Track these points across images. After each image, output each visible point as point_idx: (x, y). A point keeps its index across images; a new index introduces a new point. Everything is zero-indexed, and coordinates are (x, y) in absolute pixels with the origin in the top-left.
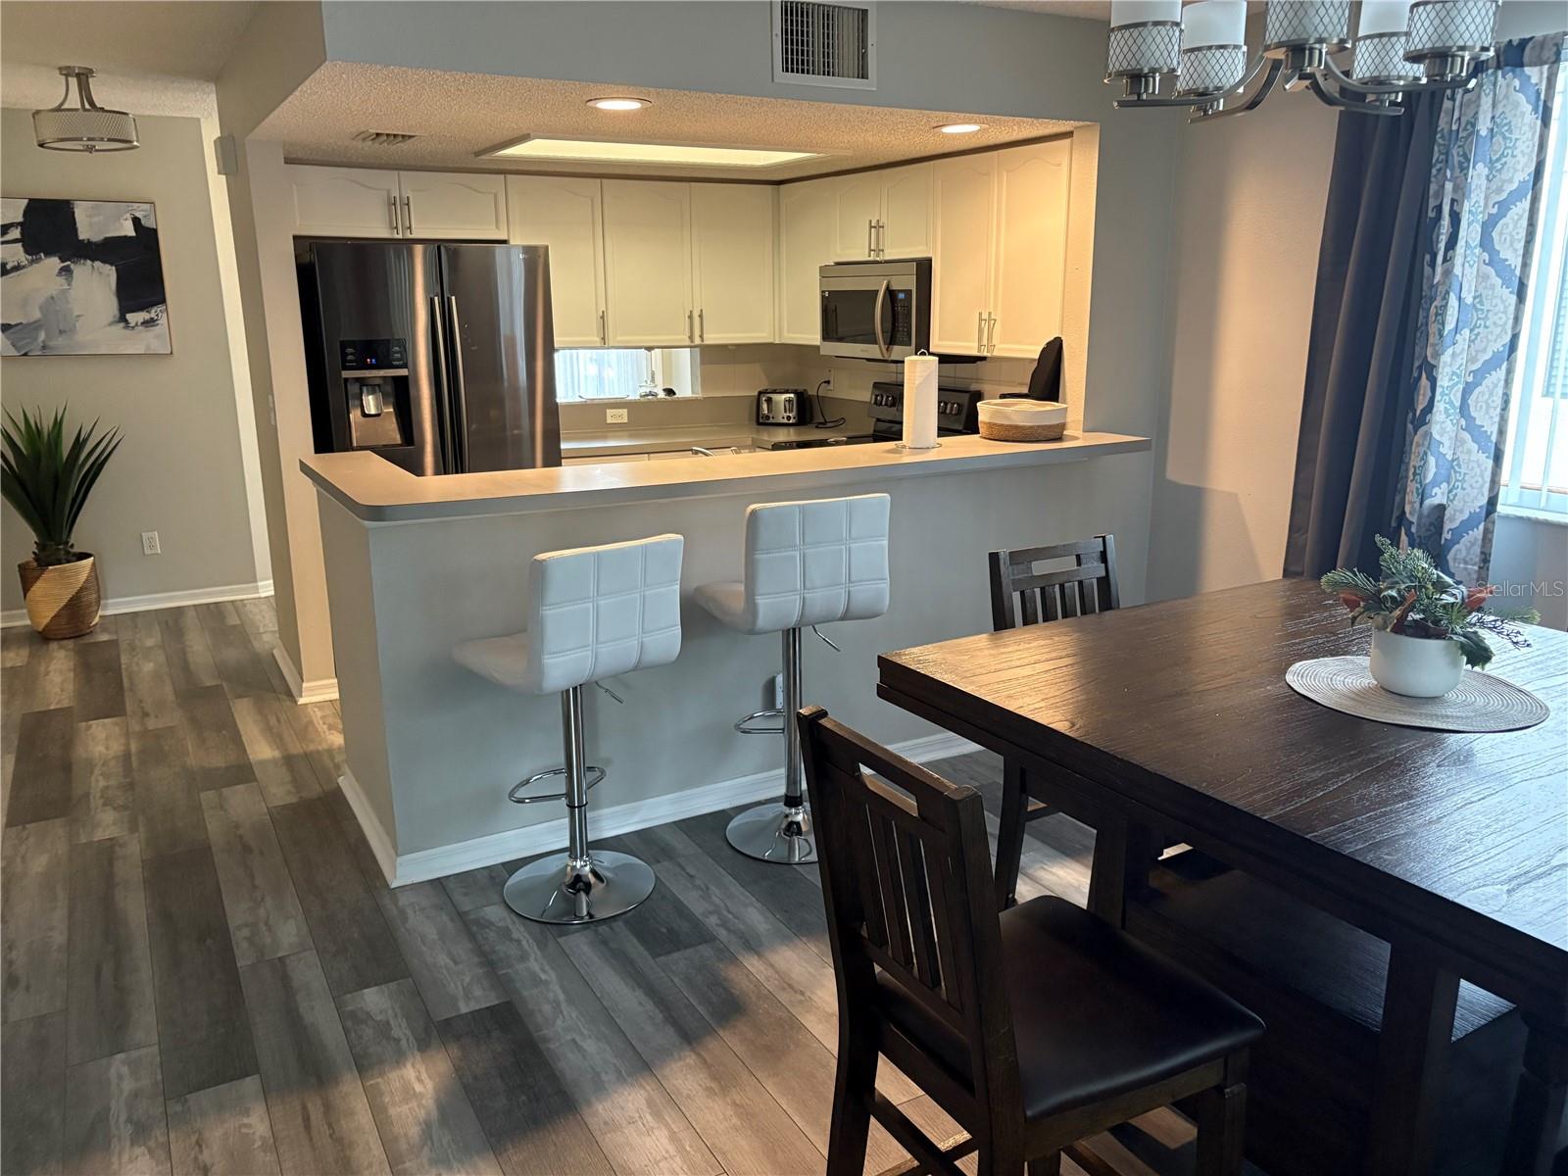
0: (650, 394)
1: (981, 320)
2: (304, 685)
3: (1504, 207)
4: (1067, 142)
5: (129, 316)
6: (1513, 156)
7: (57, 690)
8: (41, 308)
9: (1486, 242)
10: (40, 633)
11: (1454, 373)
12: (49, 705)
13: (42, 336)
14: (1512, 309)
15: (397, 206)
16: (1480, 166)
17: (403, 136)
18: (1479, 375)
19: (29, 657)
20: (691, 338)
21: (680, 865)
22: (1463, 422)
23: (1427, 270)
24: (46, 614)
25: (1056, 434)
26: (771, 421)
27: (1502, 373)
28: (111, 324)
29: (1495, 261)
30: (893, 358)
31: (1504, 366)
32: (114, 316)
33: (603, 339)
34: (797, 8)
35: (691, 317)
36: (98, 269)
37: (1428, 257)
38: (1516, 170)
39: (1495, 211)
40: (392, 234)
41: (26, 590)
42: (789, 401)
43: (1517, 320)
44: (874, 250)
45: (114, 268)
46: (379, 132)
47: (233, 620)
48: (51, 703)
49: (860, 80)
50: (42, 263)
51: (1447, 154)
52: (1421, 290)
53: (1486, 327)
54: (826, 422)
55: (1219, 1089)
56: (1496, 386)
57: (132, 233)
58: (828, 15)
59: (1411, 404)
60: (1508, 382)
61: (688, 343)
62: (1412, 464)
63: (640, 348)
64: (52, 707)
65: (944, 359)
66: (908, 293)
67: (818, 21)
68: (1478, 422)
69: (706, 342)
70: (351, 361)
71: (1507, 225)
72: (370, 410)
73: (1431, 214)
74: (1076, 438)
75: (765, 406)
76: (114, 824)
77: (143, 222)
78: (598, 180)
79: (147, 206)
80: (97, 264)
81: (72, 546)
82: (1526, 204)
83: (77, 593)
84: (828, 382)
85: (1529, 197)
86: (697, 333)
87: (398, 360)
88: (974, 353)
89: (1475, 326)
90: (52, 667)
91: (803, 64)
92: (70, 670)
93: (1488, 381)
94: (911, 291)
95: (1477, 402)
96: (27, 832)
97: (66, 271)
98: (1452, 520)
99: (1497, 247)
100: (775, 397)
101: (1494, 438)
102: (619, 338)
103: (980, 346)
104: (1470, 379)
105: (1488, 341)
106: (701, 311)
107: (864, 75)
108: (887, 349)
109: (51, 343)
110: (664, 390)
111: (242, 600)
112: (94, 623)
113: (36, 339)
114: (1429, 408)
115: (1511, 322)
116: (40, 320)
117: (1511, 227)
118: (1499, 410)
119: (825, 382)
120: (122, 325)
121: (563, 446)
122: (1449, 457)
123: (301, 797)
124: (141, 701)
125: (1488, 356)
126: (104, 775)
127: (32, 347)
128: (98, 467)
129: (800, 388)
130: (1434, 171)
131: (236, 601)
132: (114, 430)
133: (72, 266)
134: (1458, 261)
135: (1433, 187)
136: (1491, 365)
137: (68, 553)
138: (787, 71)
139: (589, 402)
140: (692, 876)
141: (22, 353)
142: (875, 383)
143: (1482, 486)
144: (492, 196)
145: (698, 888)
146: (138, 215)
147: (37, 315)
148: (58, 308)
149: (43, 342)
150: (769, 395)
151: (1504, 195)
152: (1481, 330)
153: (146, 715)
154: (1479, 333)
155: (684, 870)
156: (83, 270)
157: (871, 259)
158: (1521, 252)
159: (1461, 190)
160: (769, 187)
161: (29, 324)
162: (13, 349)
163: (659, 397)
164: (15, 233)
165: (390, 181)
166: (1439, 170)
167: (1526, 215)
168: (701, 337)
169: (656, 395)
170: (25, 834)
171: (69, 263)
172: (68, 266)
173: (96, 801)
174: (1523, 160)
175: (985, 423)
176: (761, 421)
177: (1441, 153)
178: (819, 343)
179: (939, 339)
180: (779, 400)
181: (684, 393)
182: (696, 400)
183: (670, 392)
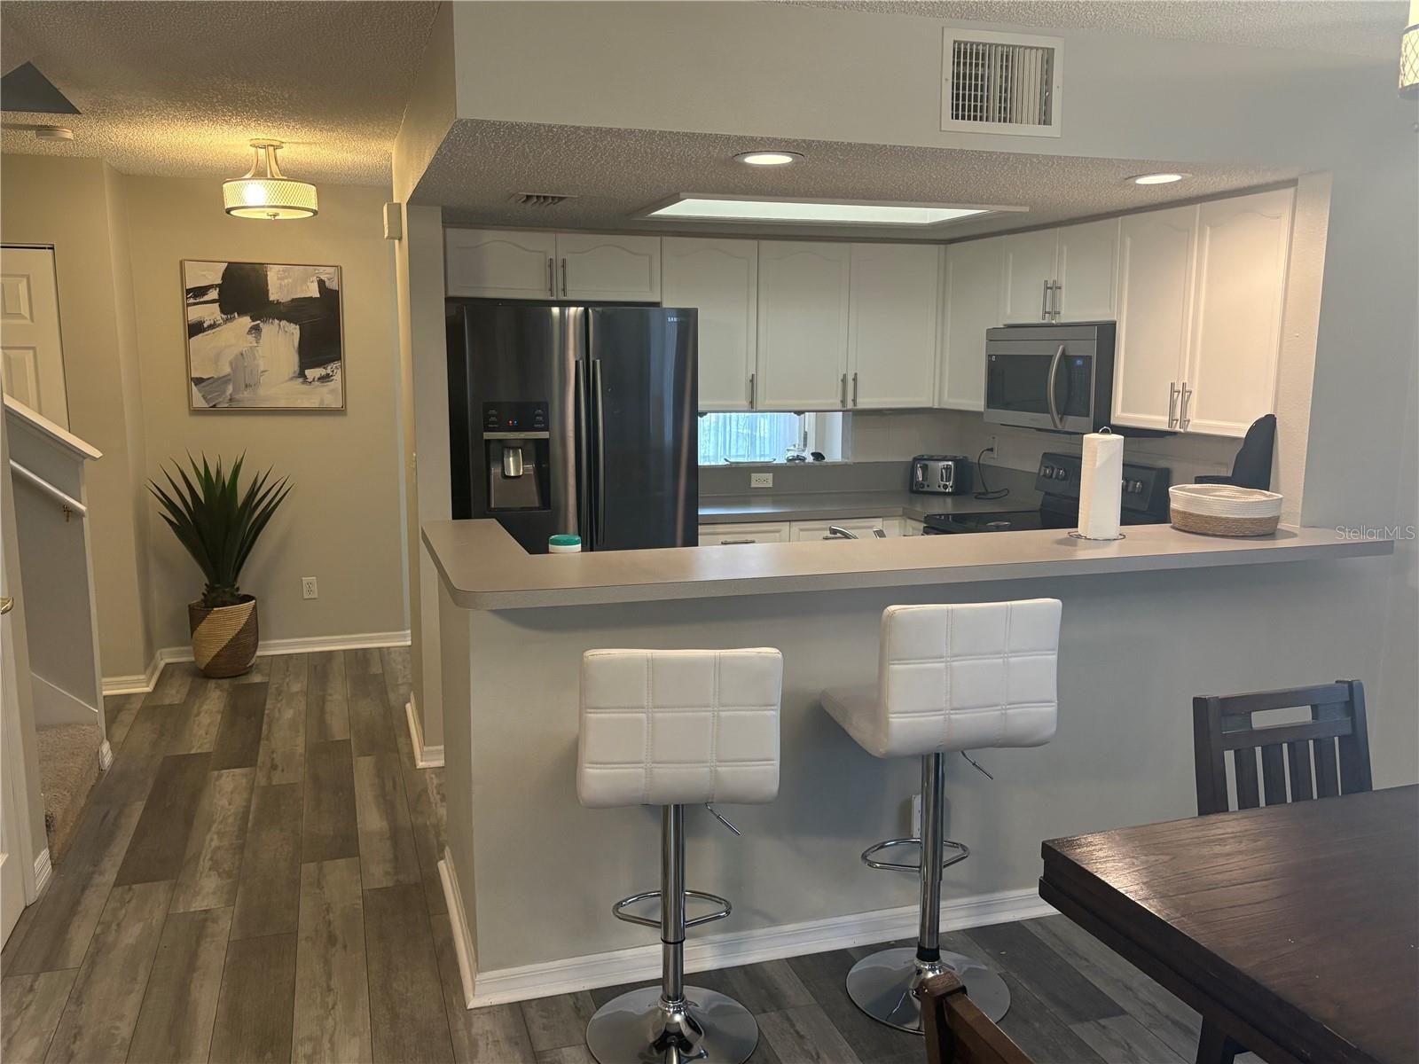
0: (799, 458)
1: (1173, 391)
2: (425, 749)
4: (1289, 191)
5: (307, 372)
7: (202, 732)
8: (231, 363)
10: (202, 670)
12: (190, 750)
13: (230, 389)
15: (553, 268)
17: (553, 198)
19: (188, 695)
20: (844, 402)
21: (788, 1019)
24: (211, 652)
25: (1266, 529)
26: (926, 489)
28: (292, 379)
30: (1067, 429)
32: (295, 372)
33: (752, 402)
34: (971, 49)
35: (844, 381)
36: (284, 327)
40: (546, 295)
41: (193, 629)
42: (947, 468)
44: (1049, 313)
45: (298, 327)
46: (529, 194)
47: (376, 669)
48: (193, 747)
49: (1042, 126)
50: (235, 321)
54: (987, 493)
57: (317, 295)
58: (1007, 56)
61: (839, 407)
63: (790, 412)
64: (193, 752)
65: (1128, 432)
66: (1088, 359)
67: (996, 63)
69: (859, 407)
70: (493, 423)
72: (510, 472)
74: (1293, 535)
75: (920, 473)
76: (214, 893)
77: (327, 284)
78: (753, 242)
79: (331, 270)
80: (284, 323)
81: (238, 589)
83: (236, 635)
84: (992, 450)
86: (850, 397)
87: (539, 423)
88: (1165, 427)
90: (205, 707)
91: (975, 111)
92: (218, 712)
94: (1090, 357)
96: (131, 893)
97: (256, 330)
100: (931, 464)
102: (767, 402)
103: (1172, 420)
106: (856, 374)
107: (1046, 121)
108: (1061, 420)
109: (237, 397)
110: (812, 454)
111: (388, 648)
112: (250, 664)
113: (224, 392)
116: (229, 375)
119: (988, 450)
120: (301, 380)
121: (701, 512)
123: (398, 880)
124: (273, 752)
126: (221, 834)
127: (221, 400)
128: (266, 516)
129: (960, 455)
131: (383, 648)
132: (283, 480)
133: (261, 325)
137: (233, 595)
138: (957, 118)
139: (734, 466)
140: (802, 1037)
141: (211, 405)
142: (1045, 454)
144: (647, 258)
145: (807, 1054)
146: (323, 277)
147: (227, 370)
148: (246, 364)
149: (231, 395)
150: (926, 462)
153: (274, 767)
155: (793, 1026)
156: (270, 329)
157: (1046, 321)
160: (934, 248)
161: (219, 379)
162: (204, 401)
163: (807, 461)
164: (214, 294)
165: (546, 243)
168: (854, 401)
169: (804, 459)
170: (127, 897)
171: (259, 322)
172: (258, 325)
173: (205, 863)
175: (1178, 512)
176: (914, 488)
178: (983, 410)
179: (1123, 411)
180: (936, 467)
181: (833, 458)
182: (846, 465)
183: (818, 457)
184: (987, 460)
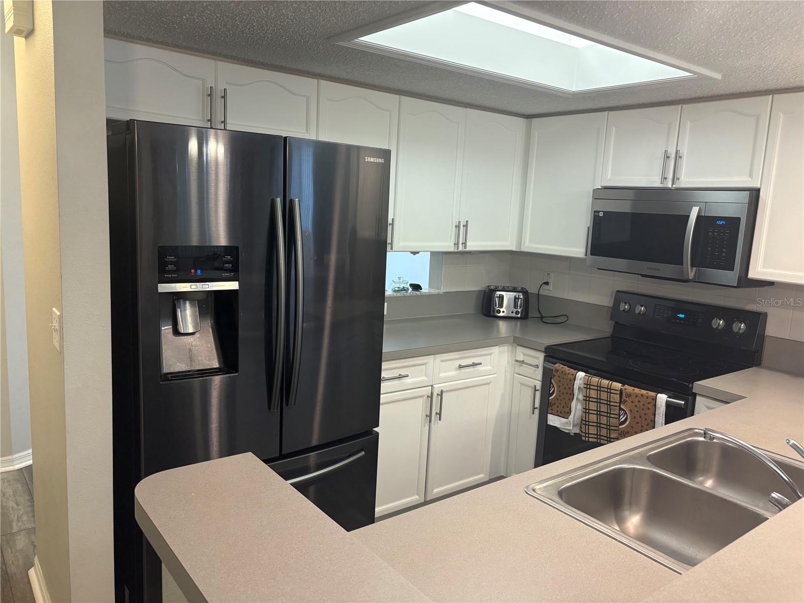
0: (403, 290)
15: (212, 96)
20: (454, 245)
26: (501, 314)
35: (458, 227)
42: (519, 299)
44: (667, 179)
54: (543, 317)
66: (733, 220)
69: (468, 249)
75: (497, 302)
78: (398, 96)
86: (461, 241)
94: (737, 219)
100: (506, 295)
110: (413, 286)
119: (545, 284)
129: (530, 289)
142: (619, 290)
144: (304, 99)
150: (500, 293)
157: (661, 186)
163: (423, 291)
165: (207, 71)
168: (465, 244)
169: (406, 290)
176: (492, 314)
178: (581, 256)
179: (764, 267)
180: (508, 297)
181: (425, 289)
182: (438, 294)
183: (416, 287)
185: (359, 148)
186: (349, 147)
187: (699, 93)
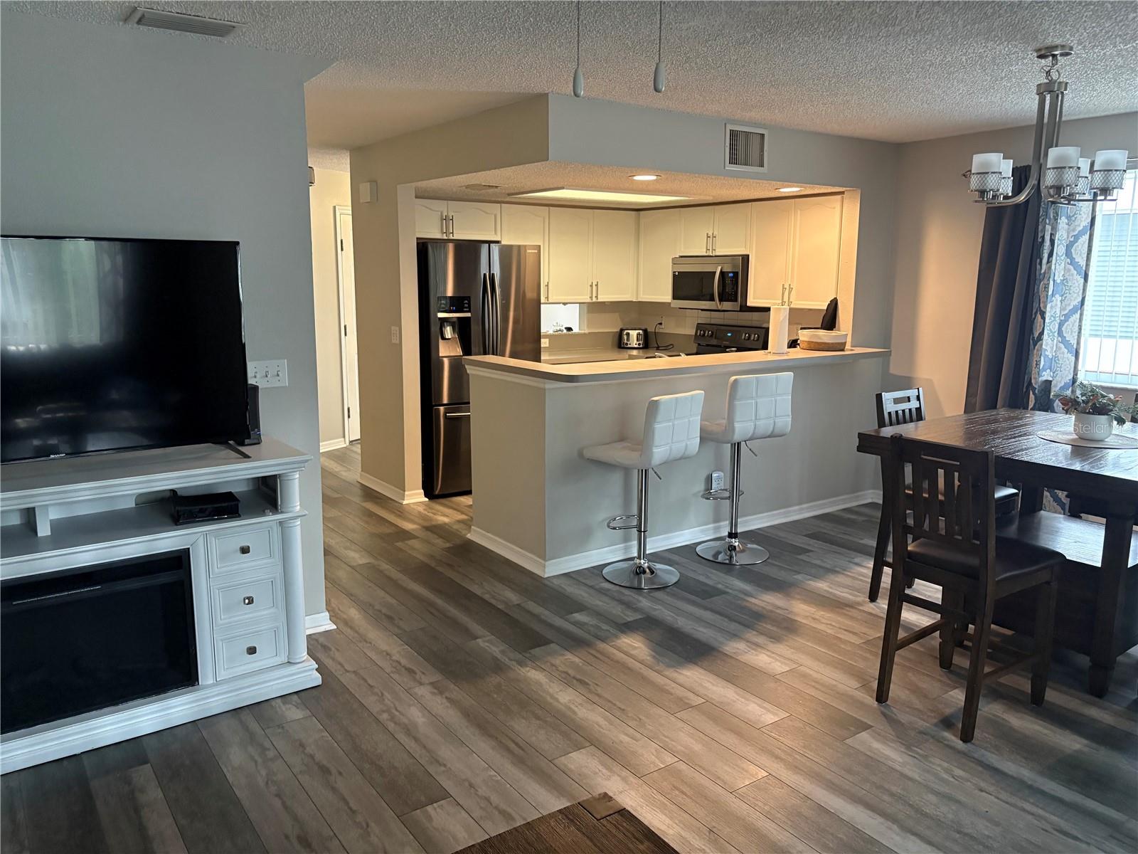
0: (560, 330)
1: (784, 288)
2: (406, 493)
3: (1077, 238)
4: (839, 197)
6: (1080, 214)
9: (1068, 253)
11: (1052, 316)
14: (1082, 285)
15: (446, 220)
16: (1063, 218)
18: (1067, 317)
20: (591, 298)
22: (1060, 339)
23: (1038, 267)
26: (629, 346)
27: (1078, 315)
29: (1073, 262)
30: (724, 309)
31: (1079, 311)
33: (547, 297)
34: (735, 133)
35: (591, 286)
37: (1038, 260)
38: (1081, 221)
39: (1072, 239)
40: (443, 235)
42: (639, 334)
43: (1084, 290)
44: (710, 250)
49: (755, 167)
51: (1047, 212)
52: (1036, 276)
53: (1070, 294)
54: (660, 347)
55: (1048, 583)
56: (1075, 322)
58: (748, 137)
59: (1031, 331)
60: (1081, 320)
61: (589, 301)
62: (1035, 359)
63: (560, 303)
67: (744, 139)
68: (1067, 339)
69: (599, 300)
70: (443, 308)
71: (1078, 245)
72: (447, 336)
73: (1040, 240)
74: (851, 350)
75: (625, 337)
78: (547, 208)
82: (1087, 236)
84: (661, 324)
85: (1088, 233)
86: (594, 295)
87: (466, 308)
89: (1064, 293)
91: (737, 160)
93: (1072, 319)
94: (736, 272)
95: (1066, 329)
98: (1056, 386)
99: (1074, 256)
100: (630, 332)
101: (1075, 346)
102: (554, 297)
103: (781, 303)
104: (1063, 318)
105: (1071, 300)
106: (598, 282)
107: (762, 165)
108: (721, 304)
110: (566, 328)
114: (1042, 333)
115: (1081, 291)
117: (1080, 247)
118: (1077, 333)
119: (659, 324)
122: (1050, 357)
125: (1071, 307)
129: (643, 328)
130: (1040, 220)
134: (1054, 262)
135: (1040, 227)
136: (1073, 311)
138: (732, 163)
142: (699, 324)
143: (1070, 370)
144: (493, 216)
150: (627, 331)
151: (1076, 232)
152: (1067, 295)
154: (1066, 297)
157: (707, 254)
158: (1085, 259)
159: (1054, 229)
160: (634, 213)
165: (442, 207)
166: (1043, 220)
167: (1087, 241)
168: (597, 297)
169: (562, 331)
174: (1085, 216)
176: (623, 346)
177: (1043, 211)
178: (670, 301)
179: (754, 299)
180: (634, 333)
181: (576, 330)
182: (585, 334)
183: (569, 329)
184: (661, 330)
185: (525, 246)
186: (519, 247)
187: (720, 200)
